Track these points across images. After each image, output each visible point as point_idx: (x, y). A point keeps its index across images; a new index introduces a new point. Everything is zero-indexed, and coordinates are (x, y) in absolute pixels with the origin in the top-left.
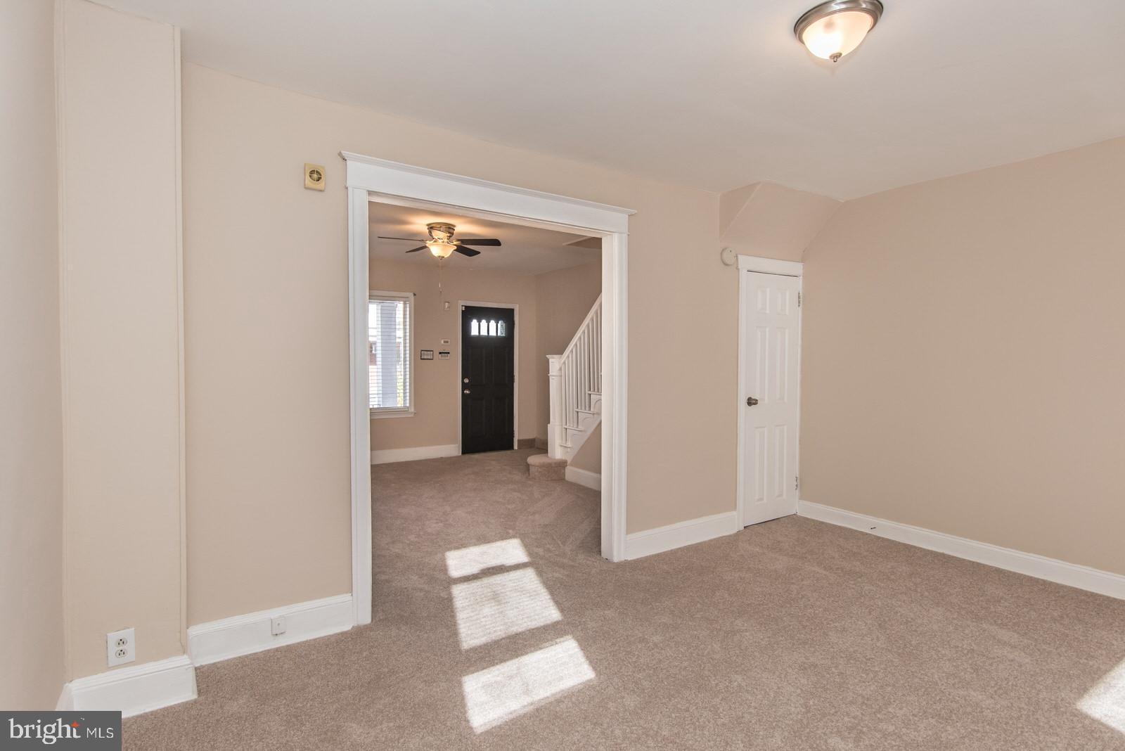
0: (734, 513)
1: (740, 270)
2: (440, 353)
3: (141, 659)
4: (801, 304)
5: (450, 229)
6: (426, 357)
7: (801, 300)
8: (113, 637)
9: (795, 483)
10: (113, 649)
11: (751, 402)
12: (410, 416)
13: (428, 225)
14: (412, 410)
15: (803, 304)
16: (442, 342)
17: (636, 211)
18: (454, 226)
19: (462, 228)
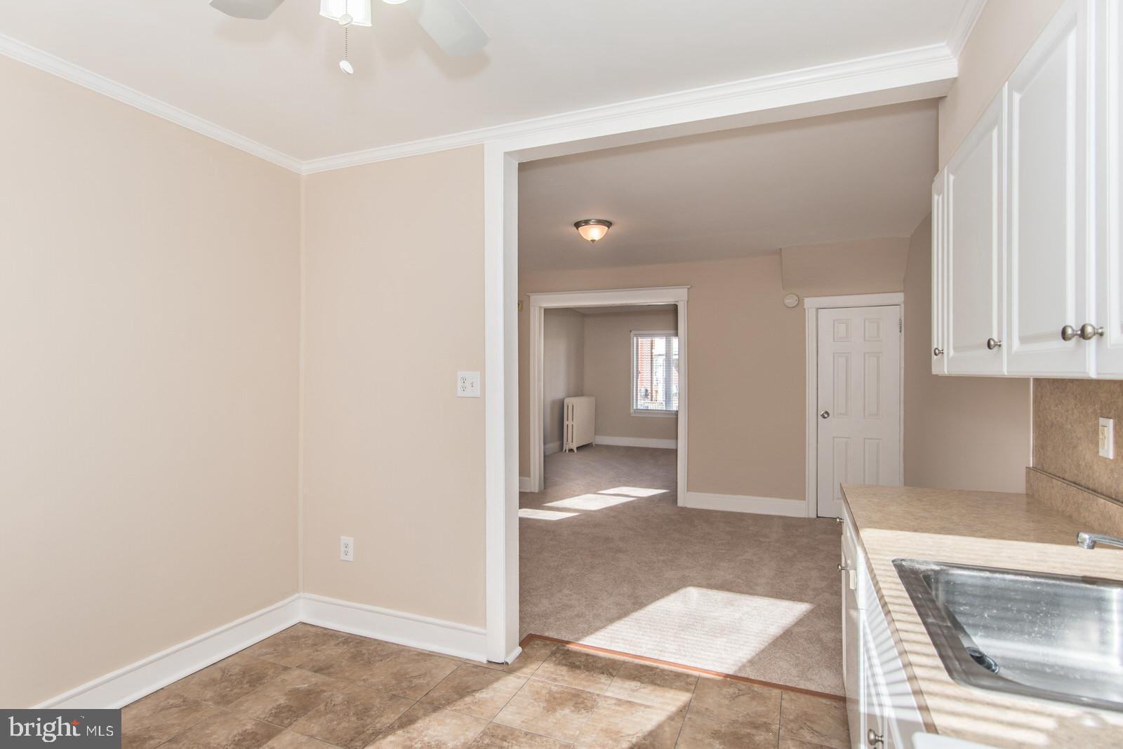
0: (802, 502)
1: (806, 310)
4: (903, 331)
7: (903, 326)
15: (905, 328)
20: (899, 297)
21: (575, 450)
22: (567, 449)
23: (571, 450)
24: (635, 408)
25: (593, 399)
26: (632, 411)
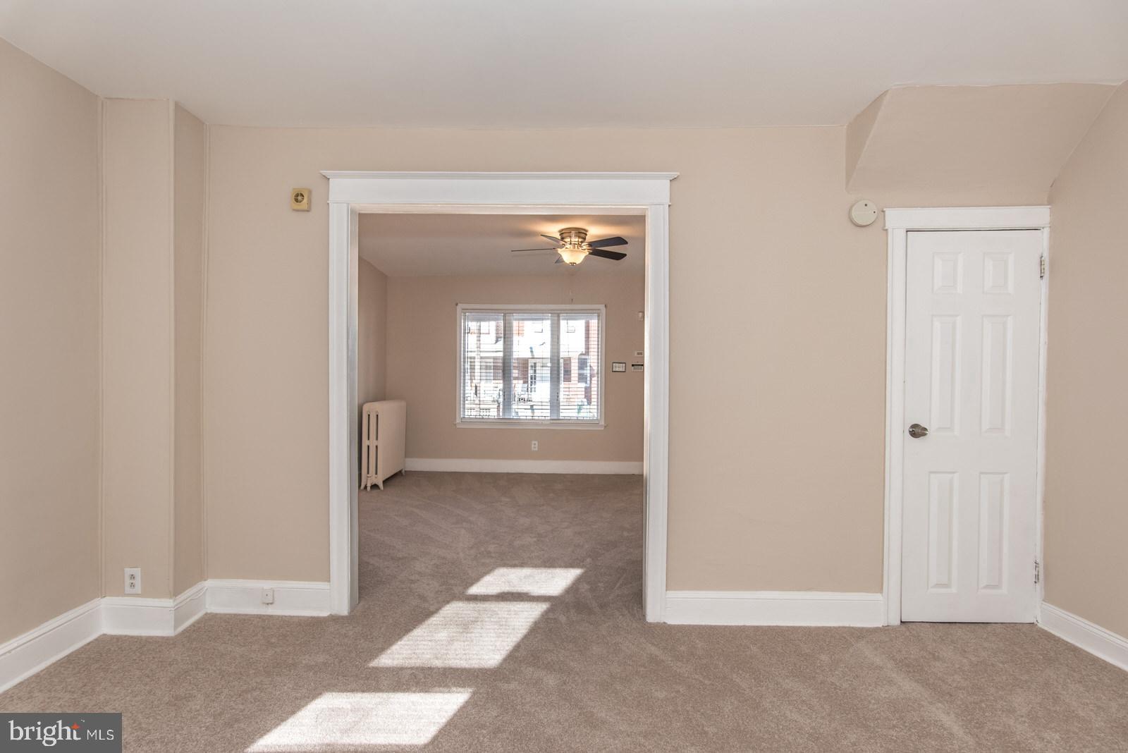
0: (878, 596)
1: (890, 231)
2: (633, 365)
3: (145, 594)
4: (1046, 275)
5: (581, 233)
6: (617, 370)
7: (1047, 267)
8: (128, 571)
9: (1034, 573)
10: (128, 581)
11: (917, 431)
12: (600, 429)
13: (560, 231)
14: (602, 423)
15: (1051, 272)
16: (636, 354)
17: (678, 174)
18: (587, 231)
19: (596, 232)
20: (1041, 215)
21: (381, 486)
22: (369, 485)
23: (375, 486)
24: (462, 416)
25: (403, 404)
26: (458, 421)
